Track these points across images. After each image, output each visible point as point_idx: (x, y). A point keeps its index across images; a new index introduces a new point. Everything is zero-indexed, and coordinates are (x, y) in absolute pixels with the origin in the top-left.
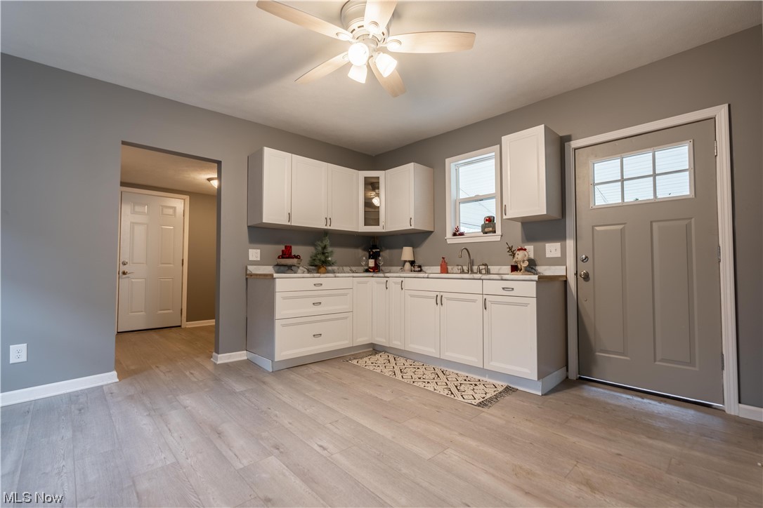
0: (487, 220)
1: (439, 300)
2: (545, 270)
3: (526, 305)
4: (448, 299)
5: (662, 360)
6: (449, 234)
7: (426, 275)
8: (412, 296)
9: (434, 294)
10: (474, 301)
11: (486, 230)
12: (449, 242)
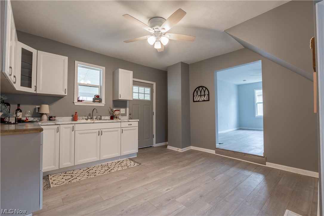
0: (96, 96)
1: (100, 133)
3: (135, 129)
4: (104, 132)
6: (76, 101)
8: (80, 134)
10: (117, 131)
11: (96, 101)
12: (75, 104)
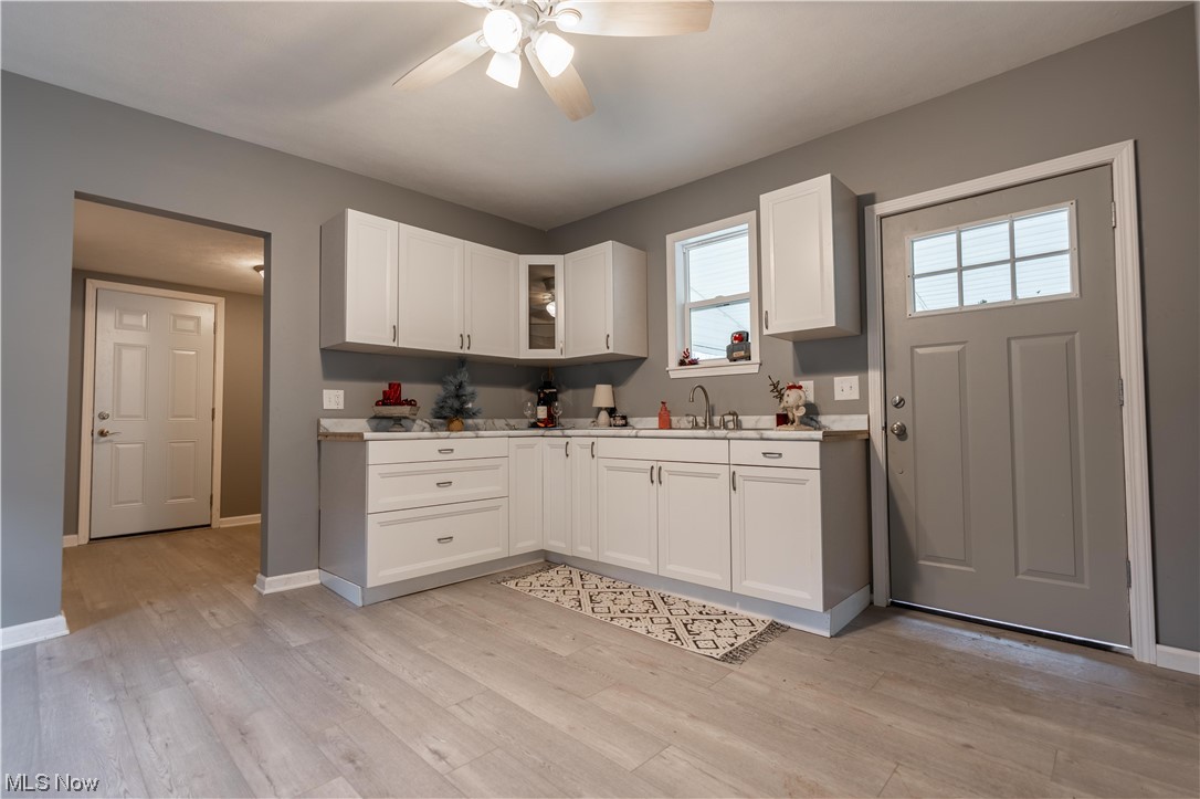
0: (736, 338)
1: (656, 476)
2: (834, 422)
3: (803, 481)
4: (671, 473)
5: (1030, 572)
6: (673, 363)
7: (633, 432)
8: (610, 468)
9: (648, 465)
10: (715, 476)
11: (735, 355)
12: (673, 375)
